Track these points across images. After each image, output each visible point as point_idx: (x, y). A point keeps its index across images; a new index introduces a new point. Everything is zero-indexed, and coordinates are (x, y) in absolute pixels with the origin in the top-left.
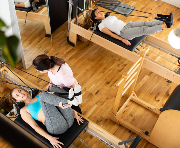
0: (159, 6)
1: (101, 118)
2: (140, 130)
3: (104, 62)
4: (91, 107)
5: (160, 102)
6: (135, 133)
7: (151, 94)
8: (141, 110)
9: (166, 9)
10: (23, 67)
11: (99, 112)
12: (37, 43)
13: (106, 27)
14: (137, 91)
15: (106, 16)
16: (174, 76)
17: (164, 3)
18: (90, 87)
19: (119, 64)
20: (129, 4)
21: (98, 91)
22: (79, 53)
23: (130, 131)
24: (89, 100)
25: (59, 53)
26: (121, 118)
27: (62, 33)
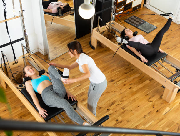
0: (179, 29)
5: (152, 102)
7: (146, 95)
14: (135, 91)
16: (165, 81)
19: (127, 68)
20: (153, 24)
22: (97, 55)
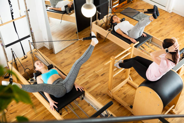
0: (171, 17)
1: (101, 92)
2: (127, 104)
3: (115, 54)
4: (95, 84)
6: (123, 106)
8: (133, 91)
9: (176, 19)
10: (53, 53)
11: (100, 88)
12: (69, 38)
13: (119, 29)
15: (122, 21)
17: (177, 14)
18: (98, 70)
21: (104, 74)
23: (120, 105)
24: (95, 80)
25: (82, 45)
26: (116, 94)
27: (88, 32)
